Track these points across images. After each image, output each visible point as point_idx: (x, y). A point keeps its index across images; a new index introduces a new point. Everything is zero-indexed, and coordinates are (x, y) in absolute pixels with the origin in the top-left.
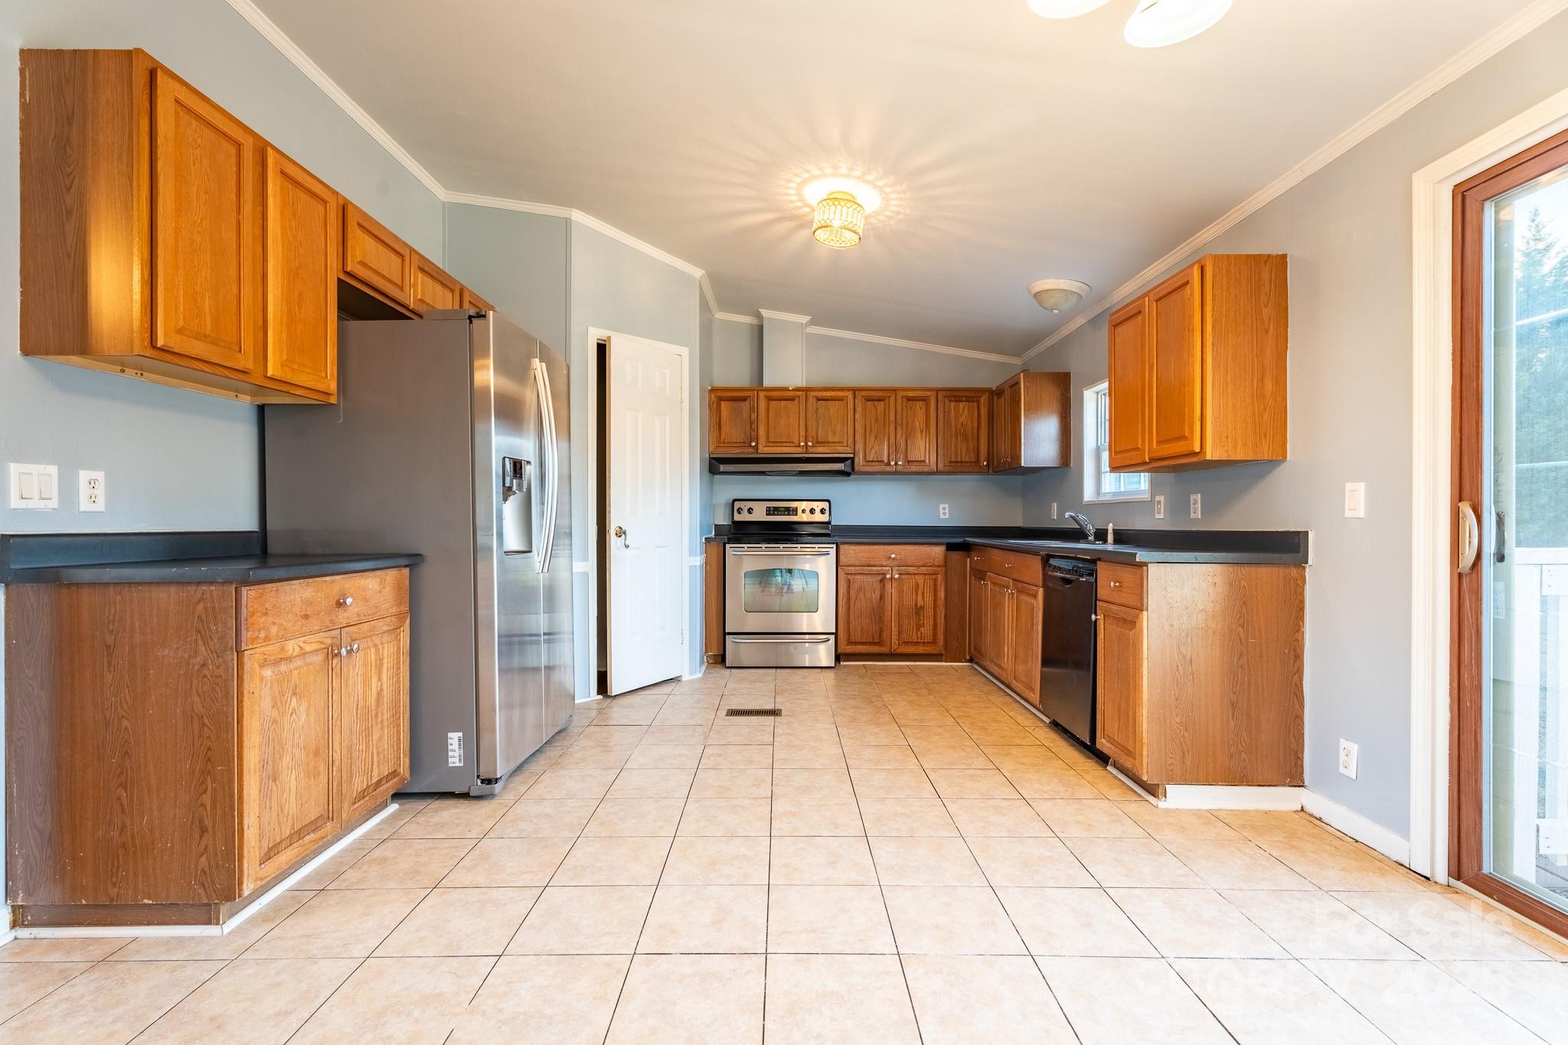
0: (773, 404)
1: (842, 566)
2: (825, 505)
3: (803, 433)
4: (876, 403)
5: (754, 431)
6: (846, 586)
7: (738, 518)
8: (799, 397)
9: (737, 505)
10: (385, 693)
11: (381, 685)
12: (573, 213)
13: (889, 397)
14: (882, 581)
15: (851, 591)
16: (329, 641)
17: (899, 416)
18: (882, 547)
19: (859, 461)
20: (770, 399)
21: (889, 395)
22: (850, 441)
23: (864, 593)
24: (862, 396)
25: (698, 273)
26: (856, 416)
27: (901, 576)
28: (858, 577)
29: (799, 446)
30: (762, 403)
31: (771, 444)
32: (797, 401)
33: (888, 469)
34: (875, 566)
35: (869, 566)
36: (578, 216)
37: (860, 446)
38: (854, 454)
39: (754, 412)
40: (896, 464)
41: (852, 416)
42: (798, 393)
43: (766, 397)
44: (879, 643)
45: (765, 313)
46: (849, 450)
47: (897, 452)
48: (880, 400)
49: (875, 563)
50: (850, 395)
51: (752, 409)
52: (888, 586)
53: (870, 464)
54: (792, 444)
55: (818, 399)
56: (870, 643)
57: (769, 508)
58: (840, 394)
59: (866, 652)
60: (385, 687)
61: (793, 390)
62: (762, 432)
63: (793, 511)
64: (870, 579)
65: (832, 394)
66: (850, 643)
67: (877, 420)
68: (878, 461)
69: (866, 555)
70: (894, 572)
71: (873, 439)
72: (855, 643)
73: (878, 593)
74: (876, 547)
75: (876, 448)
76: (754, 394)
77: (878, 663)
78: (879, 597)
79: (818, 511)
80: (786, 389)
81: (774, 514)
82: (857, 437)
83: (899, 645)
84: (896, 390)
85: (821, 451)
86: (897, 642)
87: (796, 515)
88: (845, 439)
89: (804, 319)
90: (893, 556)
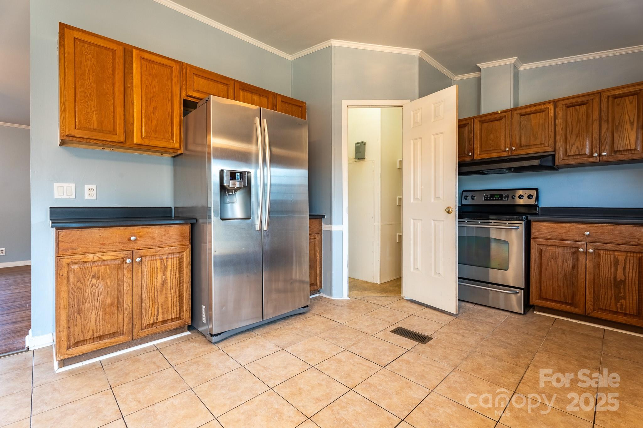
0: (485, 125)
1: (534, 238)
2: (534, 193)
3: (508, 141)
4: (578, 108)
5: (471, 145)
6: (537, 254)
7: (464, 202)
8: (505, 116)
9: (464, 194)
10: (169, 281)
11: (166, 278)
12: (332, 42)
13: (593, 100)
14: (574, 253)
15: (543, 258)
16: (122, 256)
17: (603, 114)
18: (575, 225)
19: (560, 157)
20: (482, 122)
21: (592, 98)
22: (551, 141)
23: (556, 261)
24: (563, 105)
25: (417, 52)
26: (557, 121)
27: (596, 251)
28: (550, 248)
29: (505, 151)
30: (477, 126)
31: (483, 153)
32: (503, 120)
33: (591, 160)
34: (567, 240)
35: (561, 240)
36: (335, 43)
37: (560, 145)
38: (555, 151)
39: (471, 133)
40: (600, 155)
41: (553, 122)
42: (504, 114)
43: (480, 121)
44: (571, 304)
45: (481, 65)
46: (549, 149)
47: (601, 144)
48: (581, 104)
49: (568, 238)
50: (551, 107)
51: (470, 132)
52: (582, 258)
53: (571, 158)
54: (499, 151)
55: (522, 115)
56: (562, 303)
57: (487, 195)
58: (542, 107)
59: (558, 308)
60: (169, 279)
61: (501, 112)
62: (477, 145)
63: (505, 197)
64: (562, 250)
65: (534, 108)
66: (541, 297)
67: (578, 121)
68: (580, 155)
69: (557, 231)
70: (589, 246)
71: (574, 137)
72: (547, 300)
73: (570, 263)
74: (569, 225)
75: (578, 144)
76: (471, 122)
77: (572, 320)
78: (571, 266)
79: (526, 197)
80: (497, 113)
81: (490, 200)
82: (558, 138)
83: (594, 310)
84: (600, 93)
85: (523, 152)
86: (592, 307)
87: (508, 200)
88: (547, 141)
89: (512, 60)
90: (587, 233)
